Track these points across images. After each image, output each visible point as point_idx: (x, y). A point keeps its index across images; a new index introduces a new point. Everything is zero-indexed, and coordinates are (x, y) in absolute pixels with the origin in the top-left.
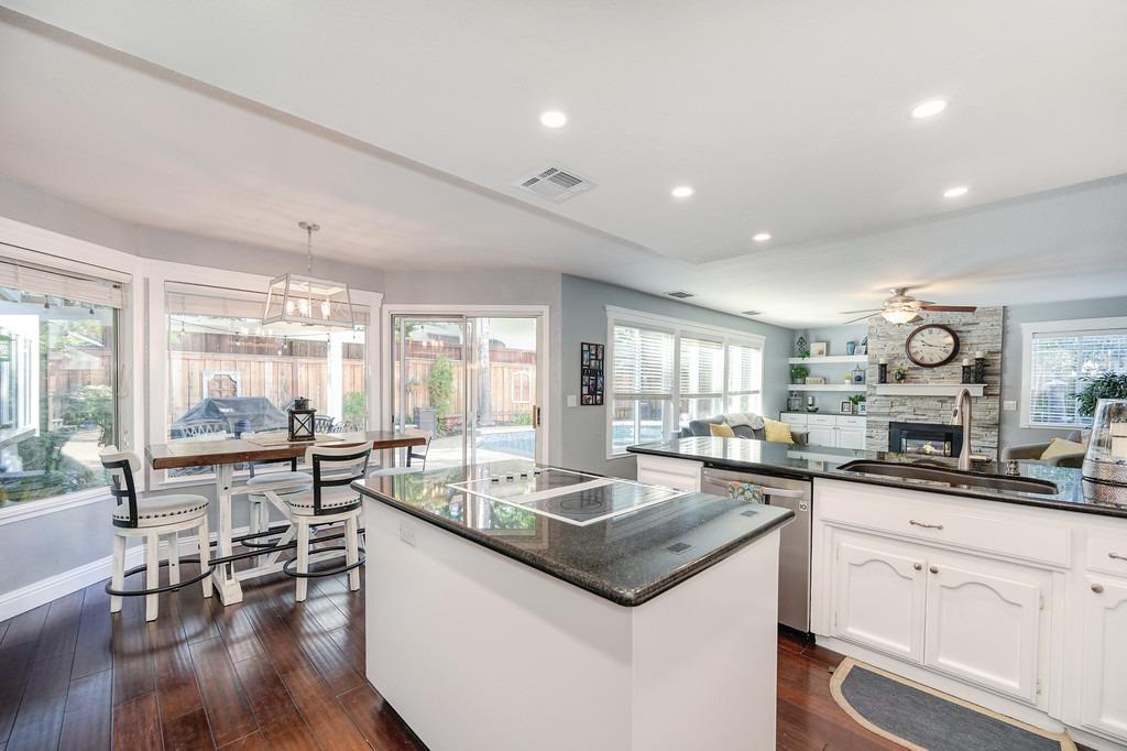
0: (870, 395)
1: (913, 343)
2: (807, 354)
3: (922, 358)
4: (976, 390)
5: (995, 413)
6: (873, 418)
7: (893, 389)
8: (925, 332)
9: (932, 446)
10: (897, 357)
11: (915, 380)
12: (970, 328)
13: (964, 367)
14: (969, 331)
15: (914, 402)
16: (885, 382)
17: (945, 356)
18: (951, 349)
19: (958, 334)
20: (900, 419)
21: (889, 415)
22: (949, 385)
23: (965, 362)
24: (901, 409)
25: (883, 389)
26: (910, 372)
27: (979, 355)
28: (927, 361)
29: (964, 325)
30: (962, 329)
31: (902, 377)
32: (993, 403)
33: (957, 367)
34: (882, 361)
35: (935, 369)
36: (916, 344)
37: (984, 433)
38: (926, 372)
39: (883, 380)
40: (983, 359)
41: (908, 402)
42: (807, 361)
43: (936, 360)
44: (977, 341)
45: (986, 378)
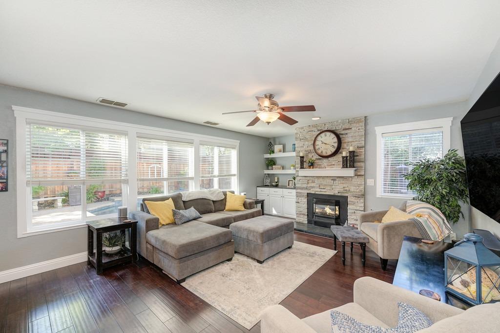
0: (297, 176)
1: (317, 143)
2: (273, 151)
3: (322, 152)
4: (350, 172)
5: (362, 187)
6: (299, 191)
7: (307, 172)
8: (323, 135)
9: (329, 209)
10: (310, 152)
11: (320, 167)
12: (347, 132)
13: (343, 157)
14: (347, 134)
15: (319, 181)
17: (333, 150)
18: (336, 146)
19: (341, 136)
20: (312, 191)
21: (306, 189)
22: (336, 169)
23: (344, 154)
24: (312, 185)
25: (303, 173)
26: (317, 161)
27: (351, 149)
28: (324, 154)
29: (343, 130)
30: (343, 132)
31: (312, 165)
32: (360, 181)
33: (339, 158)
34: (302, 155)
35: (329, 159)
37: (355, 201)
38: (325, 161)
39: (302, 167)
40: (354, 152)
41: (316, 181)
42: (272, 156)
43: (329, 153)
44: (350, 140)
45: (356, 164)
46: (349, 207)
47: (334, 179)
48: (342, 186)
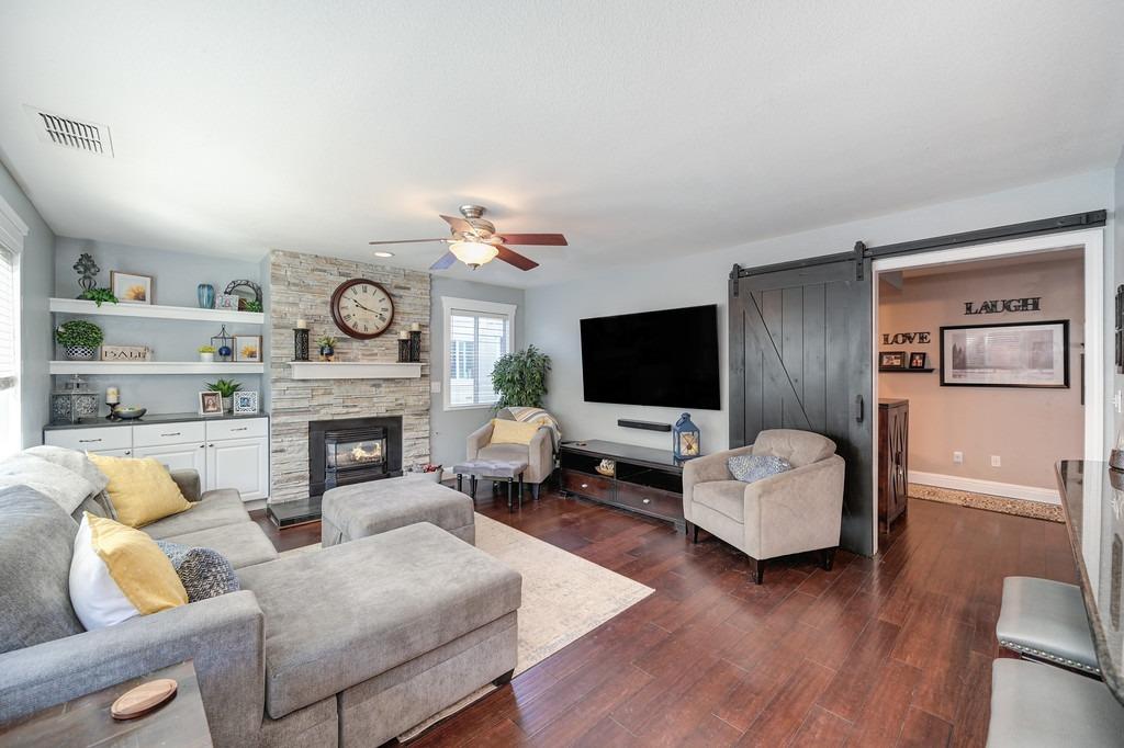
0: (276, 381)
1: (344, 302)
2: (107, 295)
3: (355, 325)
4: (412, 370)
5: (428, 397)
6: (282, 419)
7: (316, 370)
8: (359, 288)
9: (363, 448)
10: (318, 320)
11: (345, 357)
12: (401, 292)
13: (403, 342)
14: (401, 297)
15: (343, 388)
16: (307, 359)
17: (382, 325)
18: (387, 315)
19: (396, 300)
20: (324, 415)
21: (307, 411)
22: (381, 363)
23: (404, 335)
24: (325, 400)
25: (301, 370)
26: (339, 344)
27: (415, 327)
28: (360, 330)
29: (396, 287)
30: (395, 292)
31: (329, 352)
32: (426, 385)
33: (391, 342)
34: (301, 324)
35: (367, 341)
36: (347, 302)
37: (417, 422)
38: (356, 344)
39: (303, 354)
40: (418, 333)
41: (335, 390)
42: (107, 308)
43: (372, 330)
44: (408, 309)
45: (422, 356)
46: (405, 435)
47: (377, 383)
48: (392, 397)
